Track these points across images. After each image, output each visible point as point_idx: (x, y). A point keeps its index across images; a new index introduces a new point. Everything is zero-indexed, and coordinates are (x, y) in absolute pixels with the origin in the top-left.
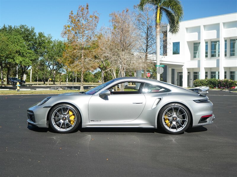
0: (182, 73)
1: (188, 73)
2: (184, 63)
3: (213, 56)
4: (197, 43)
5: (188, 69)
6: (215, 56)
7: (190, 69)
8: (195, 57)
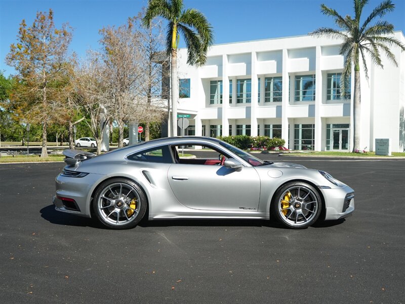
0: (194, 126)
1: (203, 126)
2: (197, 112)
3: (239, 101)
4: (216, 81)
5: (203, 121)
6: (242, 102)
7: (205, 120)
8: (212, 102)
